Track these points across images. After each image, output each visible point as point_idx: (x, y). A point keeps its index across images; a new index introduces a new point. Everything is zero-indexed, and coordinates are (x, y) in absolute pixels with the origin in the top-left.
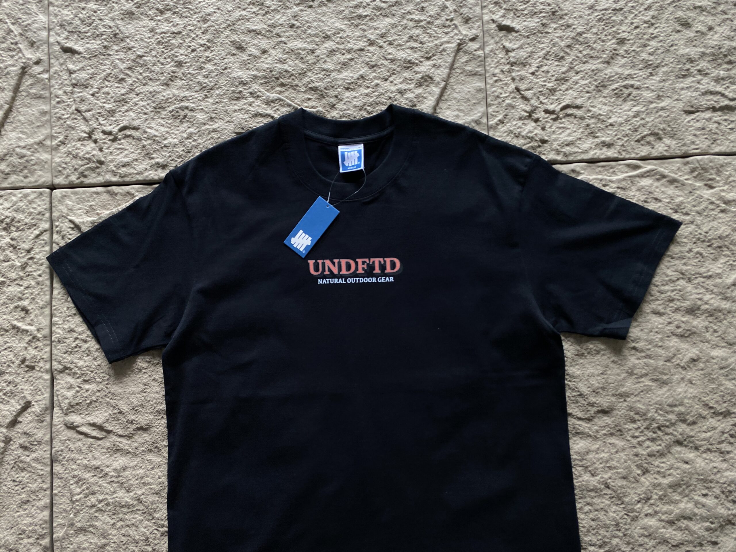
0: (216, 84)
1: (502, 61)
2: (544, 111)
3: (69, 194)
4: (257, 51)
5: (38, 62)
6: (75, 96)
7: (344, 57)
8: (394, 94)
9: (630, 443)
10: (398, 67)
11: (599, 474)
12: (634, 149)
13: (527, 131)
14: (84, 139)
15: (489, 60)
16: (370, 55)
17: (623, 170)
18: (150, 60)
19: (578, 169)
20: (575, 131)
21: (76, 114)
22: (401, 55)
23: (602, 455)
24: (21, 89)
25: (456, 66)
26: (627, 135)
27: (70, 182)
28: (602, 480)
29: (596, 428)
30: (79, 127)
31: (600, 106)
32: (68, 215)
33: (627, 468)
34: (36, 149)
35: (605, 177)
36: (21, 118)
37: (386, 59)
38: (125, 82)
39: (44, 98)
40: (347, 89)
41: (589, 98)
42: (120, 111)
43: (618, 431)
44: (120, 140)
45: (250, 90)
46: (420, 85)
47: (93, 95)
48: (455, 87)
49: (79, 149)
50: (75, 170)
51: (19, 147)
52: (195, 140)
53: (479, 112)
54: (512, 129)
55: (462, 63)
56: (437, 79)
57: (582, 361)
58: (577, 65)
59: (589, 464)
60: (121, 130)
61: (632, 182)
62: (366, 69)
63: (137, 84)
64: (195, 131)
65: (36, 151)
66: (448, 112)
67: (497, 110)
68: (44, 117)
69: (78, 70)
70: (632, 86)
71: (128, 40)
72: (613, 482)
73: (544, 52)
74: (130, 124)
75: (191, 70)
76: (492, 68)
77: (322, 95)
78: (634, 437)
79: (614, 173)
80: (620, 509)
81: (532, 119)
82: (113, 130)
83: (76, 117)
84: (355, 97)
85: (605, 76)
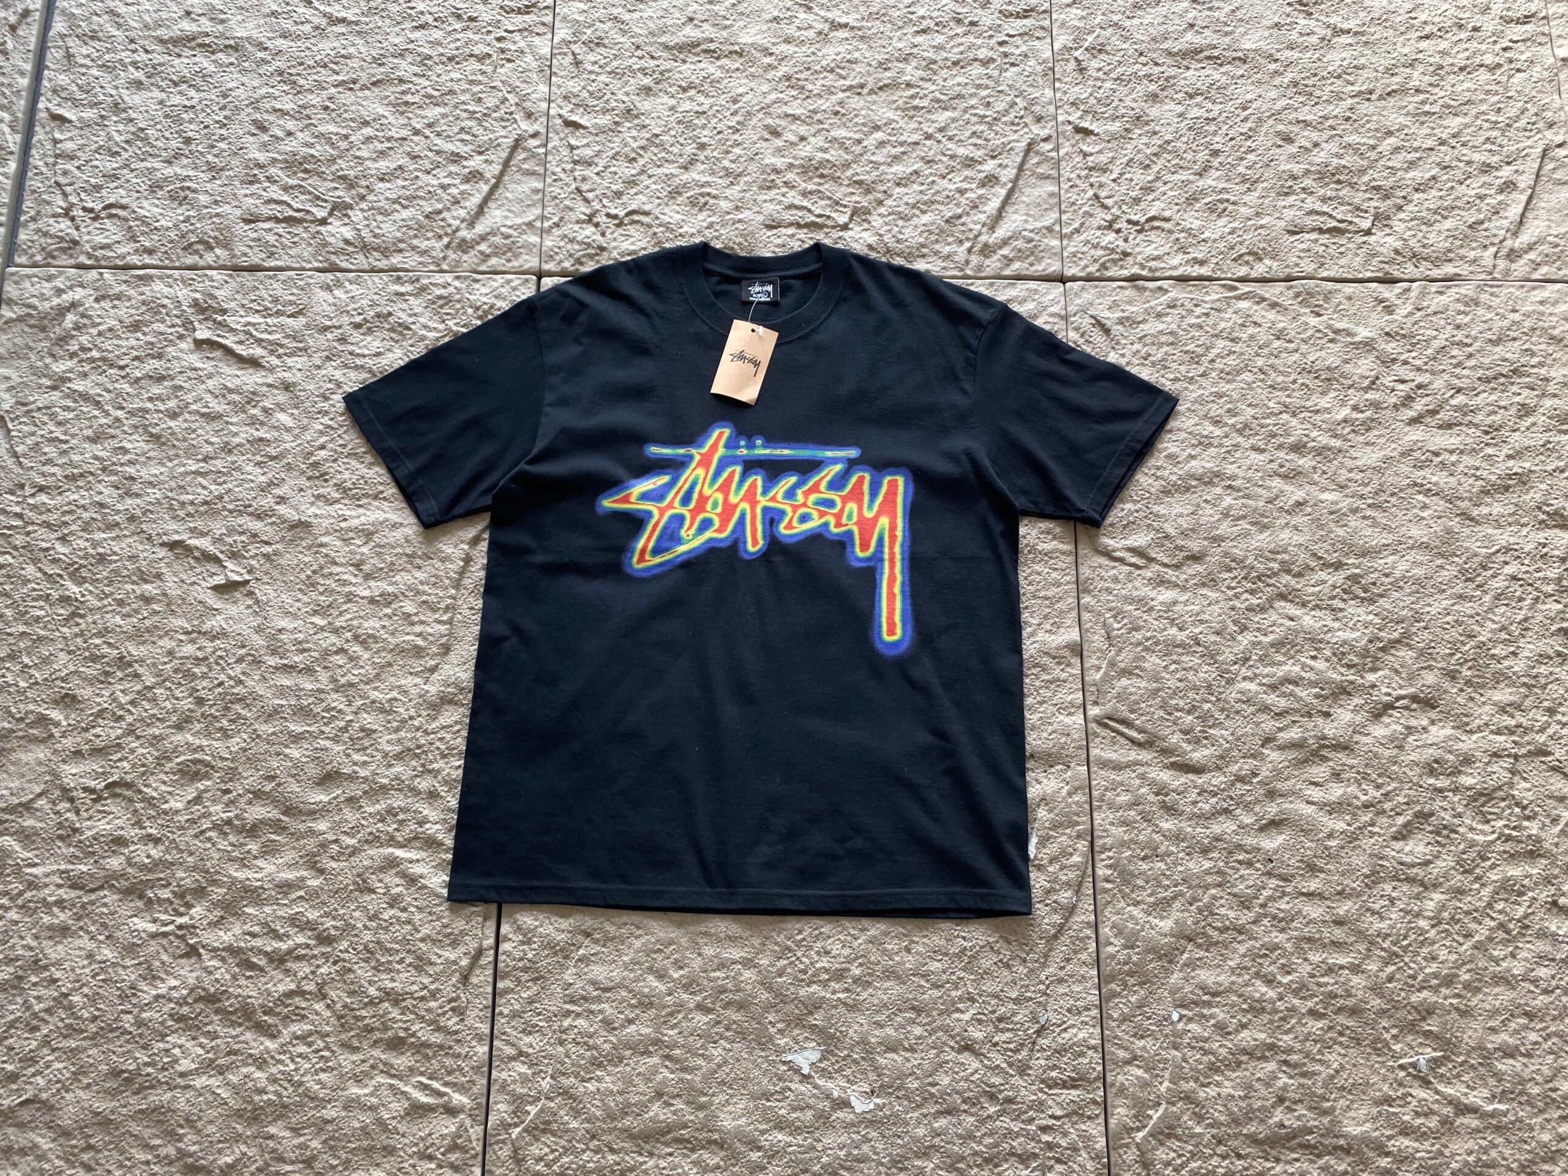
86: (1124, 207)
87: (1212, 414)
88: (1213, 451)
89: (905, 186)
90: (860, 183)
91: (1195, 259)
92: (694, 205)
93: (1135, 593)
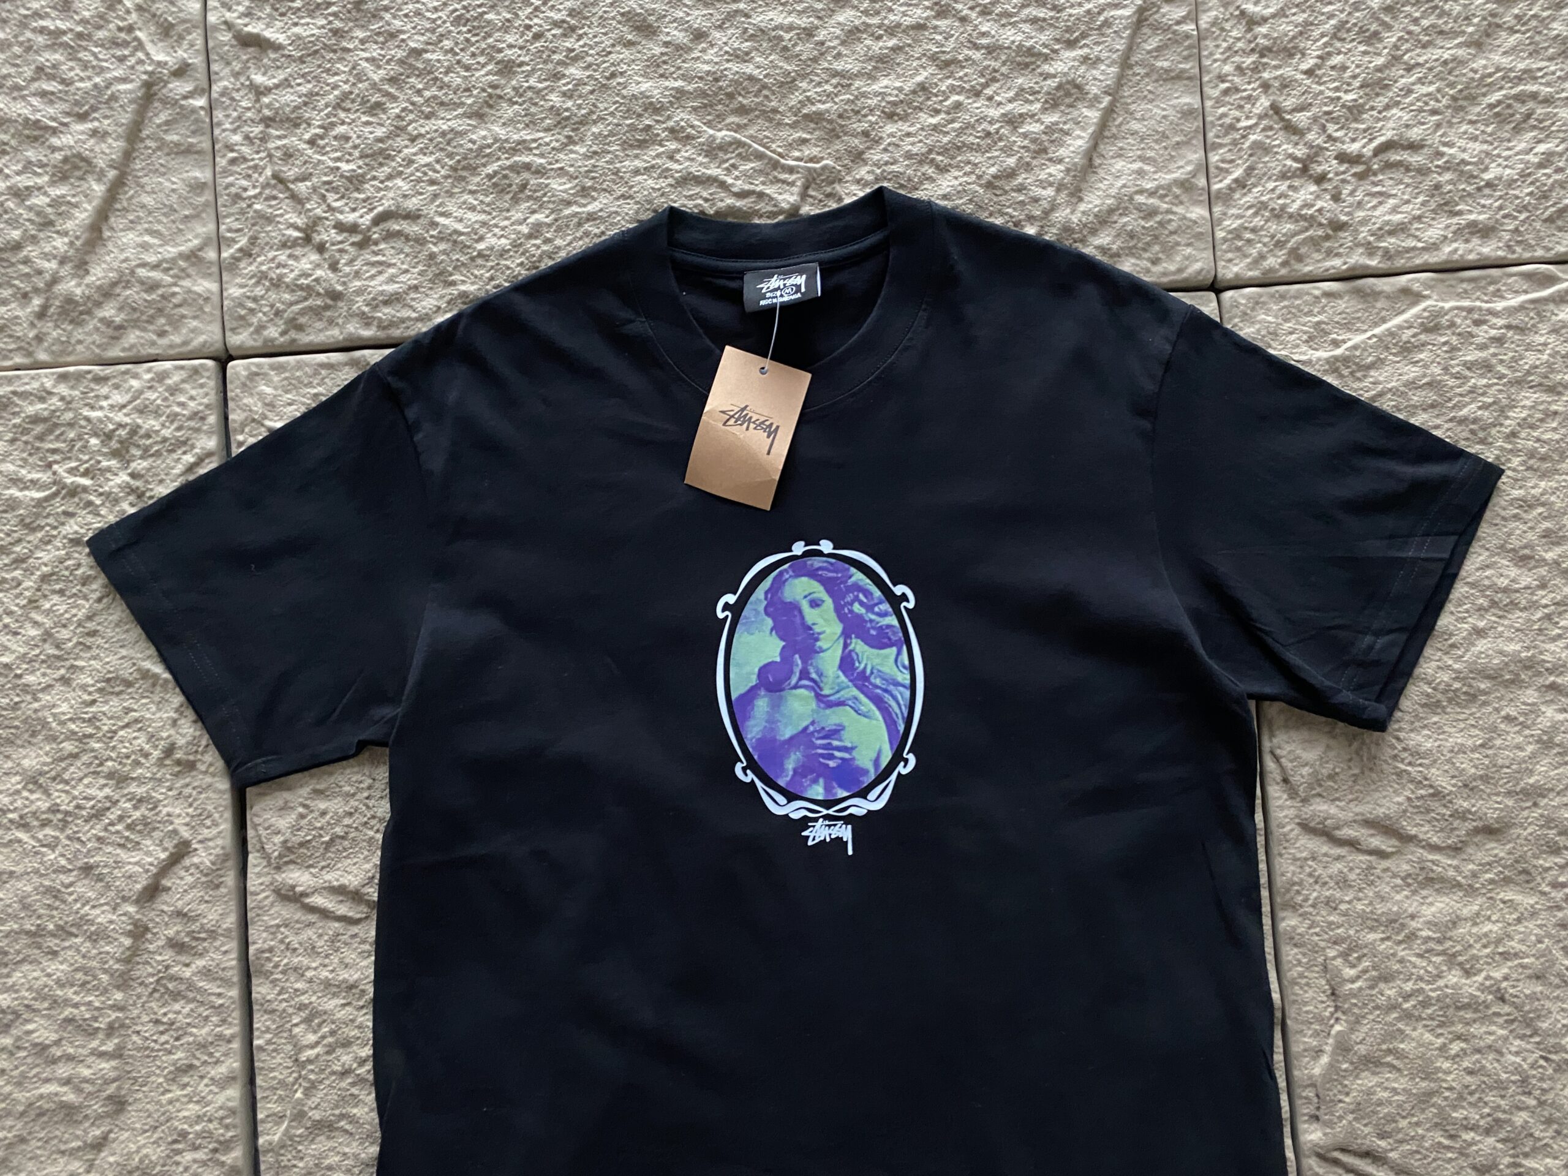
0: (592, 112)
1: (1240, 45)
2: (1336, 158)
3: (266, 369)
4: (683, 34)
5: (182, 71)
6: (271, 145)
7: (881, 44)
8: (997, 126)
9: (1548, 900)
10: (1004, 63)
11: (1481, 971)
12: (1542, 239)
13: (1298, 203)
14: (295, 243)
15: (1209, 43)
16: (938, 37)
17: (1517, 287)
18: (439, 61)
19: (1416, 287)
20: (1408, 202)
21: (274, 187)
22: (1010, 36)
23: (1487, 927)
24: (145, 133)
25: (1133, 59)
26: (1525, 208)
27: (266, 341)
28: (1488, 983)
29: (1471, 867)
30: (282, 215)
31: (1462, 143)
32: (266, 417)
33: (1543, 956)
34: (183, 270)
35: (1478, 303)
36: (147, 200)
37: (976, 47)
38: (384, 111)
39: (197, 152)
40: (891, 116)
41: (1438, 126)
42: (374, 178)
43: (1520, 873)
44: (376, 243)
45: (671, 124)
46: (1053, 103)
47: (312, 142)
48: (1133, 107)
49: (284, 266)
50: (278, 313)
51: (143, 265)
52: (547, 241)
53: (1189, 163)
54: (1264, 198)
55: (1149, 52)
56: (1095, 90)
57: (1435, 719)
58: (1408, 51)
59: (1458, 948)
60: (378, 220)
61: (1538, 314)
62: (931, 70)
63: (411, 117)
64: (547, 220)
65: (184, 274)
66: (1119, 164)
67: (1229, 157)
68: (199, 195)
69: (277, 86)
70: (1534, 96)
71: (387, 16)
72: (1514, 987)
73: (1333, 22)
74: (398, 207)
75: (532, 82)
76: (1218, 63)
77: (833, 130)
78: (1555, 885)
79: (1498, 295)
80: (1529, 1047)
81: (1311, 176)
82: (361, 221)
83: (275, 192)
84: (908, 135)
85: (1471, 75)
86: (1331, 128)
87: (1515, 542)
88: (1518, 618)
89: (904, 118)
90: (816, 118)
91: (1473, 224)
92: (500, 189)
93: (1380, 908)
